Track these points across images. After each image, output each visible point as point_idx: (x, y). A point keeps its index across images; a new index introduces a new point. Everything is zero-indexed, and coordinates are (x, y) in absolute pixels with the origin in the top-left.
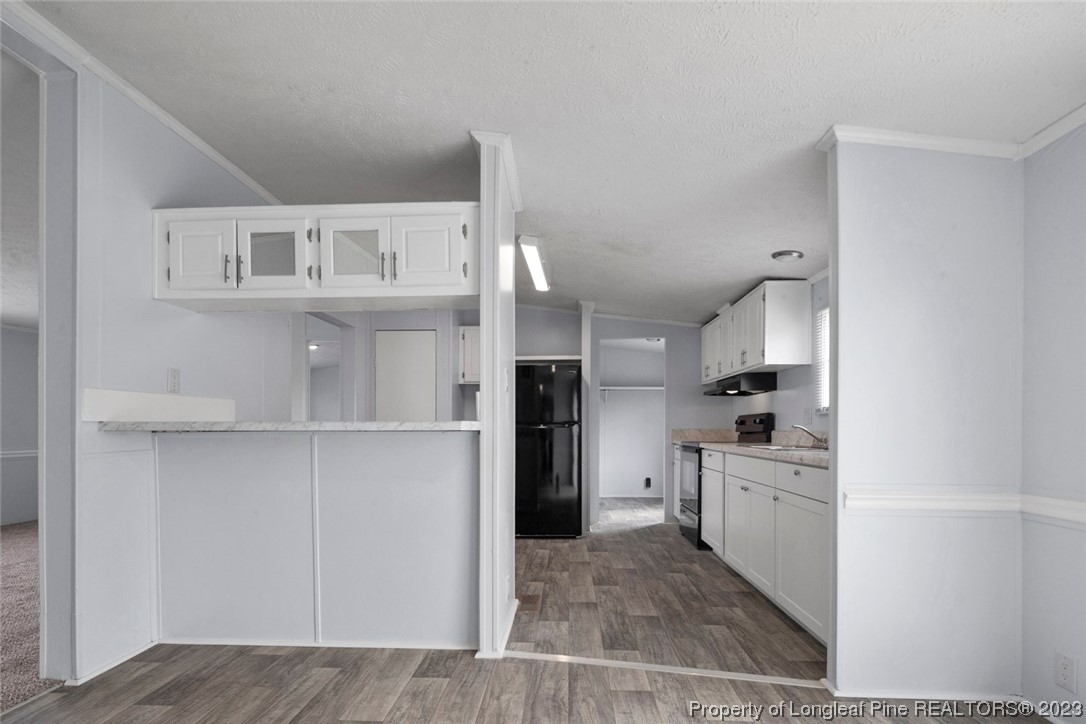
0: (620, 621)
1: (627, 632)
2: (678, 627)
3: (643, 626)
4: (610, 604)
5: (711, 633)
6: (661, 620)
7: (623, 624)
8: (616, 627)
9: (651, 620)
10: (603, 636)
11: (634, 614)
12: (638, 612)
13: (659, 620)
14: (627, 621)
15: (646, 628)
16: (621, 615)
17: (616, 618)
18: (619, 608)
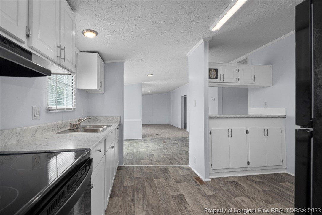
0: (166, 176)
1: (163, 173)
2: (148, 175)
3: (159, 175)
4: (171, 183)
5: (140, 174)
6: (153, 178)
7: (165, 175)
8: (167, 174)
9: (156, 177)
10: (169, 171)
11: (162, 179)
12: (161, 180)
13: (154, 178)
14: (164, 176)
15: (158, 175)
16: (166, 179)
17: (167, 177)
18: (167, 181)
